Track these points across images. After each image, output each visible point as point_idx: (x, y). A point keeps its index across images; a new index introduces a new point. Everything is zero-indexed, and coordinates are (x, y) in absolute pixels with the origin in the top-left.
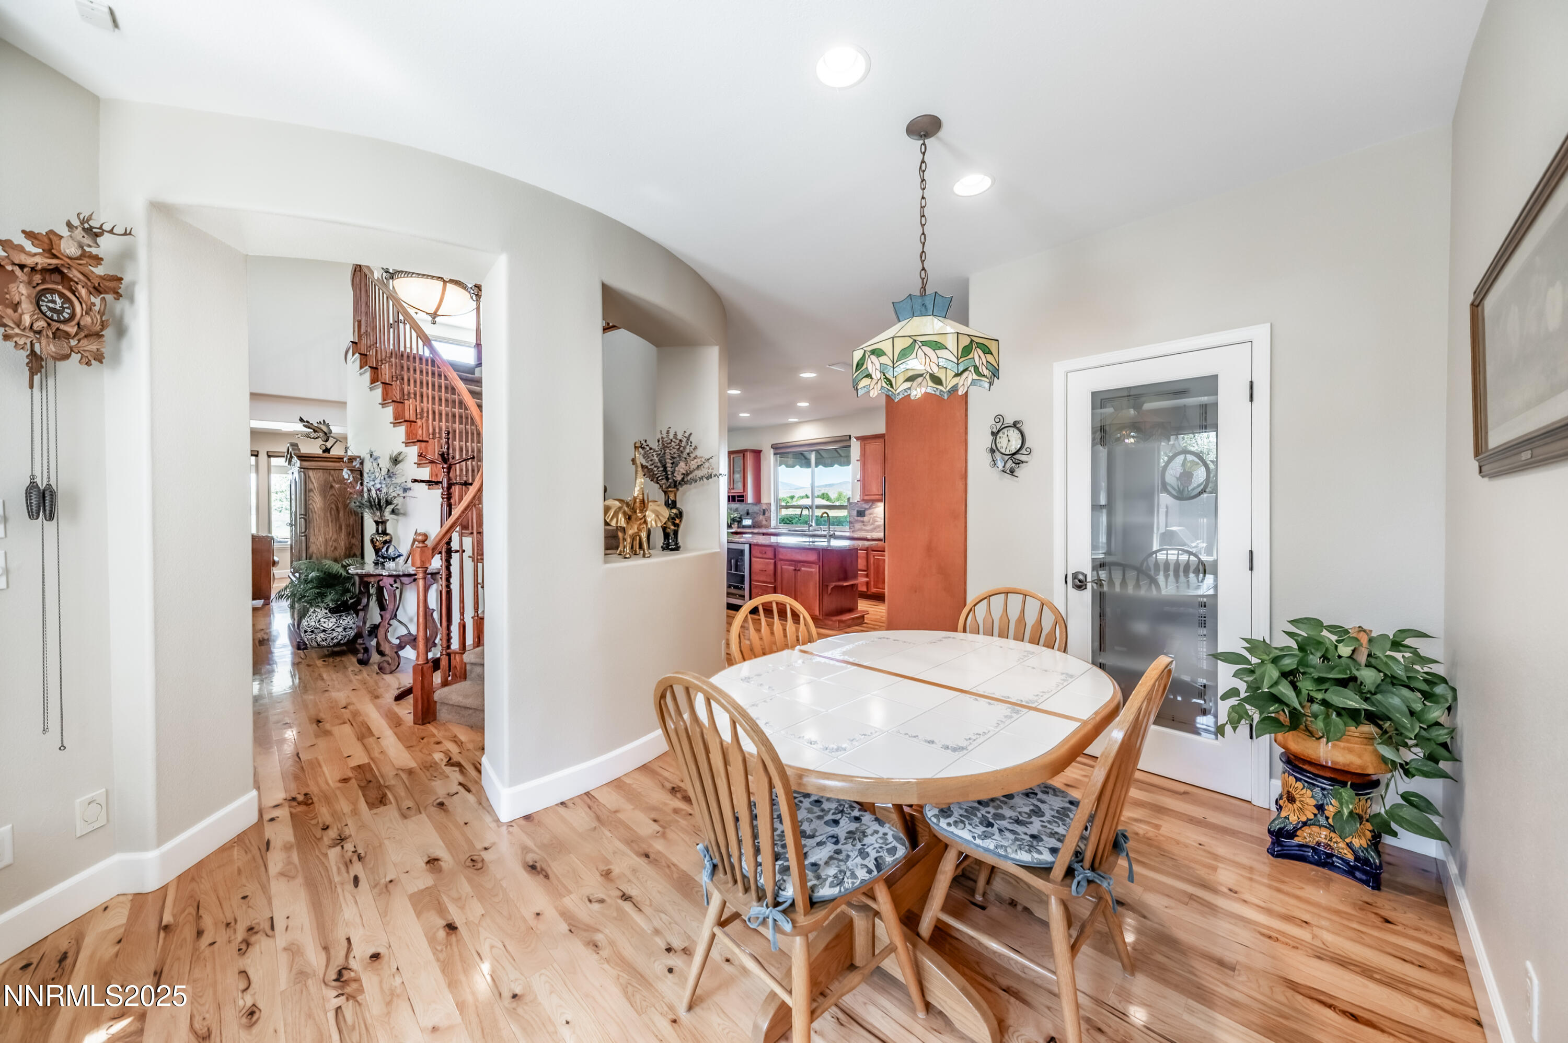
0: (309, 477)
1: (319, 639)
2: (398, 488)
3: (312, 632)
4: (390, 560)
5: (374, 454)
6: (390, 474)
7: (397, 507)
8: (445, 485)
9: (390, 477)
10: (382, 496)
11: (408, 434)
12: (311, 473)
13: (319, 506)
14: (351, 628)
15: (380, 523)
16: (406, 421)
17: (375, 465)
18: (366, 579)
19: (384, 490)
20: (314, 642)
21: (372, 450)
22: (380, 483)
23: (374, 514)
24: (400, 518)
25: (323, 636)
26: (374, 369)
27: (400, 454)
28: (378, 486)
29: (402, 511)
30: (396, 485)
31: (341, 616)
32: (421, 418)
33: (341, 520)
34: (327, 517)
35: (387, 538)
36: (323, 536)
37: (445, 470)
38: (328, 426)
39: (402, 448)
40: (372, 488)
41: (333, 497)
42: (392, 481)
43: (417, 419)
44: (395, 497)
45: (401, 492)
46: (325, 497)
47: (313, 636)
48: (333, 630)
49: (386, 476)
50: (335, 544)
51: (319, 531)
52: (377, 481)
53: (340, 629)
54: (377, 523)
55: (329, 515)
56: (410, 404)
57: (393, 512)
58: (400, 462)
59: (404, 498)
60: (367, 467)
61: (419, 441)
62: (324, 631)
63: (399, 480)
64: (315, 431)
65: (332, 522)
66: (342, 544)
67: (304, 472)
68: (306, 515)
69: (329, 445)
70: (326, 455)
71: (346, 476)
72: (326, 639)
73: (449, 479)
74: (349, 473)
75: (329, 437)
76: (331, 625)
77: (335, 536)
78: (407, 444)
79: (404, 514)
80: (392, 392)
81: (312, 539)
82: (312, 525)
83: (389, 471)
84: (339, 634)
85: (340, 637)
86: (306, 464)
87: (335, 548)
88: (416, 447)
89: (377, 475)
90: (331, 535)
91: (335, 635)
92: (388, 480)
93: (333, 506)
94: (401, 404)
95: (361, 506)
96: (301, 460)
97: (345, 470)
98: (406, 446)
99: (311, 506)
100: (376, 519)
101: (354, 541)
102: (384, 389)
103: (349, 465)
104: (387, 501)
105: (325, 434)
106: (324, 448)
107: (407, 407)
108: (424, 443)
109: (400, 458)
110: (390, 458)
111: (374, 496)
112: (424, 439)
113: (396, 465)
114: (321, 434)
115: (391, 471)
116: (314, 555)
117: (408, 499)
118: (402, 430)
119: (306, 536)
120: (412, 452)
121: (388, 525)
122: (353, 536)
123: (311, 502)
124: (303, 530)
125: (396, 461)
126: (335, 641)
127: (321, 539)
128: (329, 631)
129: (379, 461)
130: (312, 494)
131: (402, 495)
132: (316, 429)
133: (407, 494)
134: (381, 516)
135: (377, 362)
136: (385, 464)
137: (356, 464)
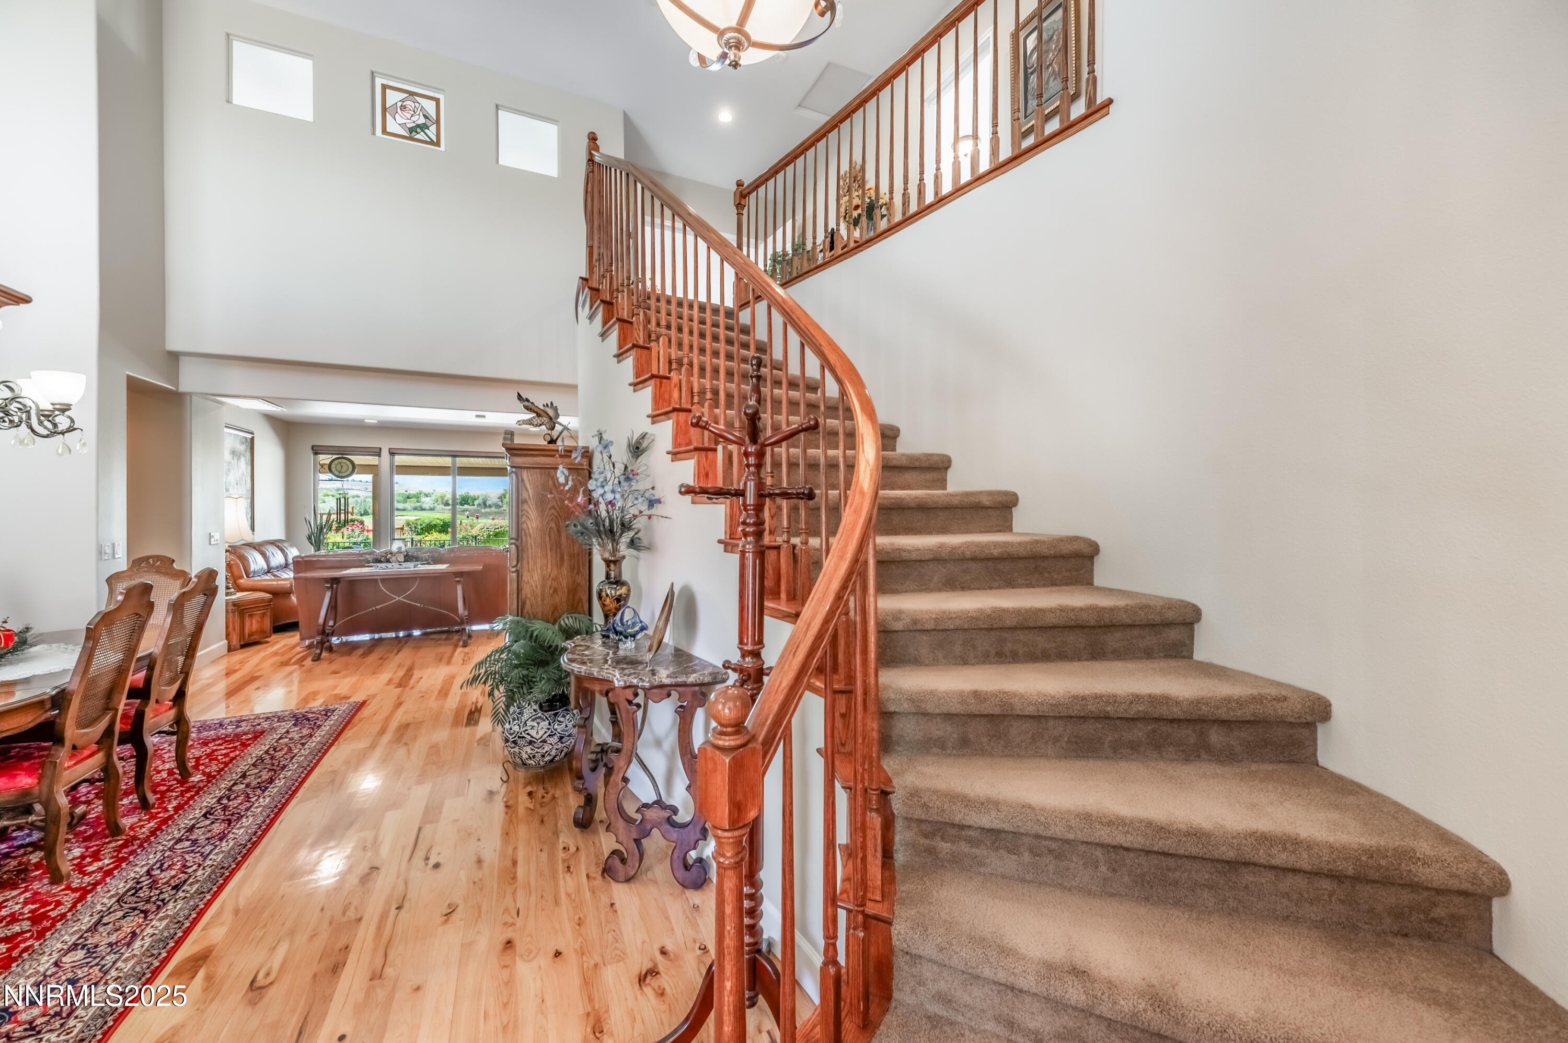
0: (523, 480)
1: (525, 756)
2: (640, 500)
3: (515, 742)
4: (626, 637)
5: (604, 436)
6: (628, 475)
7: (639, 535)
8: (750, 499)
9: (628, 479)
10: (616, 514)
11: (657, 400)
12: (525, 475)
13: (534, 524)
14: (570, 735)
15: (613, 562)
16: (653, 376)
17: (606, 459)
18: (586, 685)
19: (619, 504)
20: (518, 760)
21: (602, 430)
22: (613, 492)
23: (602, 546)
24: (642, 555)
25: (530, 751)
26: (608, 304)
27: (643, 436)
28: (609, 497)
29: (645, 542)
30: (636, 493)
31: (555, 715)
32: (679, 370)
33: (563, 547)
34: (545, 542)
35: (622, 591)
36: (539, 571)
37: (752, 460)
38: (556, 409)
39: (645, 425)
40: (601, 500)
41: (553, 511)
42: (631, 486)
43: (670, 371)
44: (635, 517)
45: (644, 507)
46: (543, 511)
47: (516, 750)
48: (544, 741)
49: (622, 478)
50: (555, 584)
51: (535, 563)
52: (608, 488)
53: (554, 740)
54: (608, 563)
55: (548, 539)
56: (660, 349)
57: (632, 544)
58: (644, 451)
59: (650, 517)
60: (598, 461)
61: (675, 410)
62: (531, 743)
63: (640, 485)
64: (539, 415)
65: (551, 550)
66: (564, 583)
67: (515, 473)
68: (517, 540)
69: (555, 434)
70: (552, 446)
71: (562, 480)
72: (534, 757)
73: (760, 485)
74: (566, 472)
75: (554, 423)
76: (541, 733)
77: (555, 572)
78: (655, 418)
79: (648, 548)
80: (632, 332)
81: (526, 577)
82: (525, 555)
83: (626, 467)
84: (552, 748)
85: (553, 753)
86: (519, 460)
87: (555, 590)
88: (671, 422)
89: (609, 475)
90: (549, 570)
91: (547, 749)
92: (625, 484)
93: (553, 525)
94: (645, 352)
95: (584, 532)
96: (512, 455)
97: (561, 467)
98: (653, 423)
99: (524, 526)
100: (607, 555)
101: (579, 579)
102: (621, 330)
103: (566, 460)
104: (623, 525)
105: (551, 418)
106: (549, 439)
107: (654, 354)
108: (684, 414)
109: (644, 445)
110: (629, 446)
111: (604, 514)
112: (684, 406)
113: (637, 457)
114: (546, 419)
115: (629, 468)
116: (528, 602)
117: (654, 518)
118: (647, 393)
119: (517, 571)
120: (664, 432)
121: (625, 564)
122: (578, 573)
123: (524, 518)
124: (514, 563)
125: (637, 449)
126: (547, 758)
127: (536, 576)
128: (538, 744)
129: (612, 449)
130: (525, 507)
131: (647, 512)
132: (539, 412)
133: (653, 511)
134: (615, 550)
135: (611, 294)
136: (620, 454)
137: (577, 457)
